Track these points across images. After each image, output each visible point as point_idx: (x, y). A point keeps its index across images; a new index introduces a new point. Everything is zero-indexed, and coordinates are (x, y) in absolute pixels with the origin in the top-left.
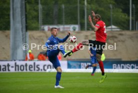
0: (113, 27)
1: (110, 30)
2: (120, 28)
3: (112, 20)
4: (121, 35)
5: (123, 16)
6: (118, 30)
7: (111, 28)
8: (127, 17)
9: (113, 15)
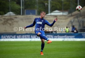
0: (11, 13)
1: (9, 15)
2: (15, 14)
3: (10, 9)
4: (16, 18)
5: (17, 6)
6: (14, 15)
7: (10, 14)
8: (19, 7)
9: (11, 6)
